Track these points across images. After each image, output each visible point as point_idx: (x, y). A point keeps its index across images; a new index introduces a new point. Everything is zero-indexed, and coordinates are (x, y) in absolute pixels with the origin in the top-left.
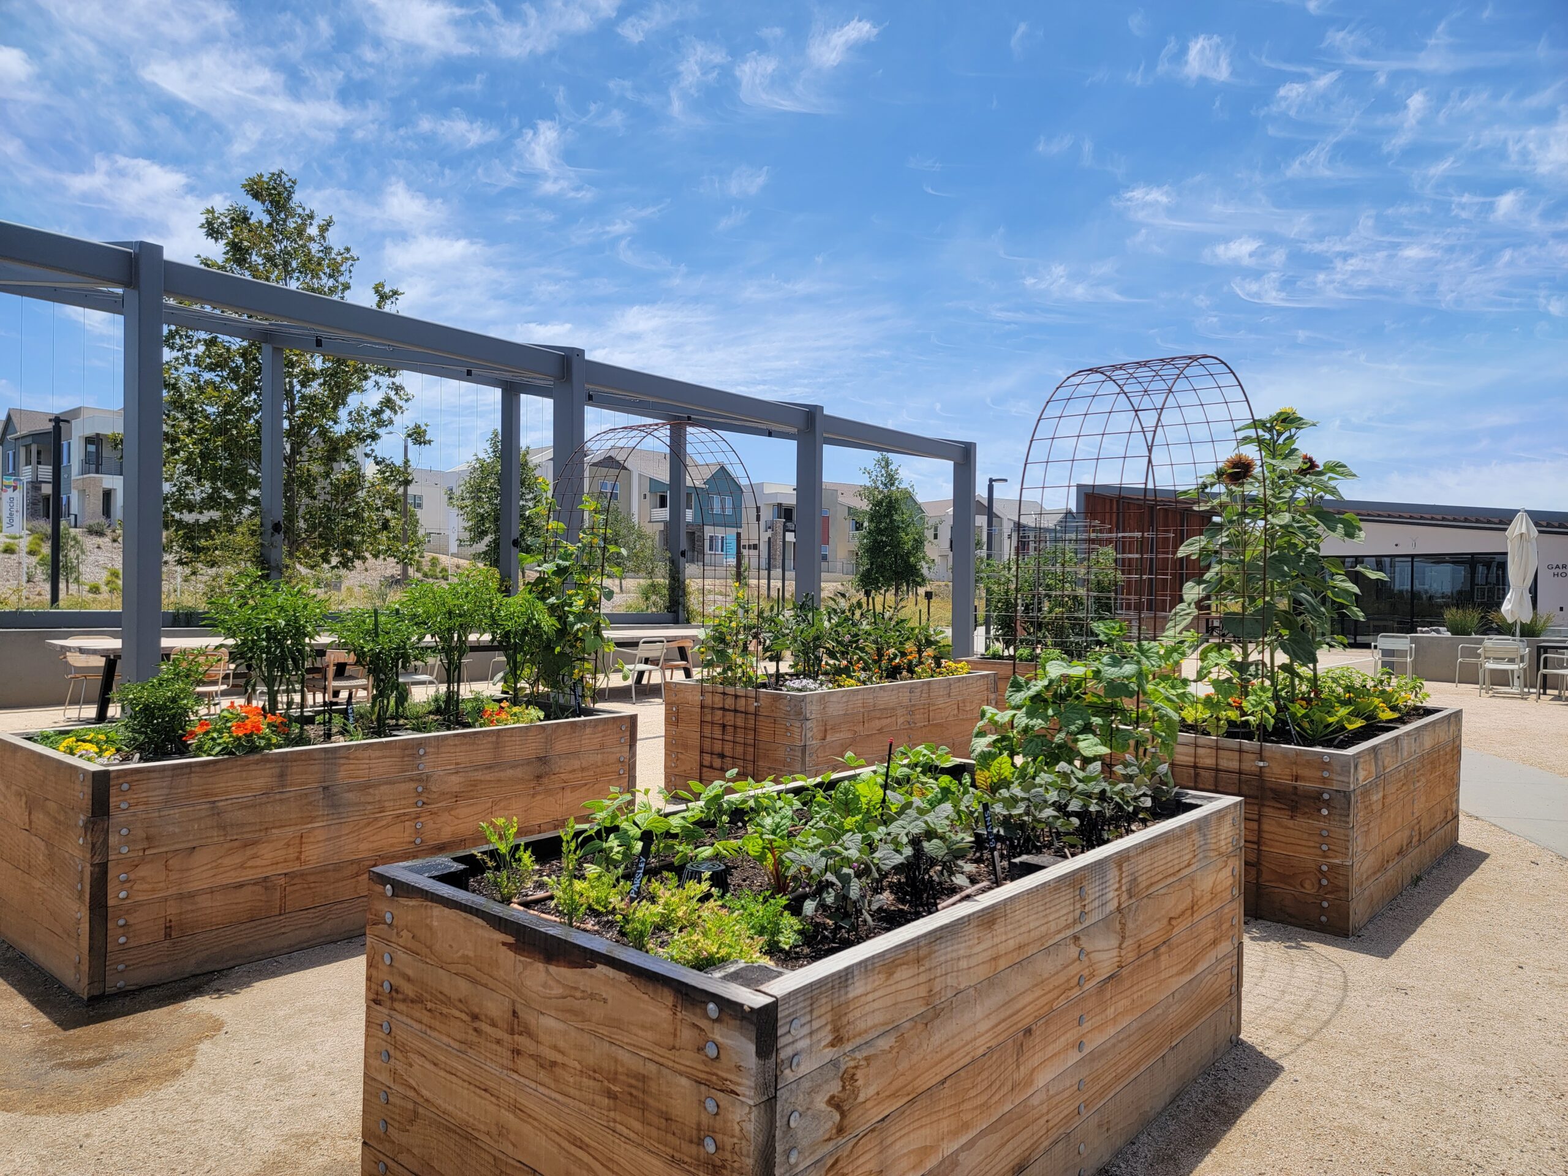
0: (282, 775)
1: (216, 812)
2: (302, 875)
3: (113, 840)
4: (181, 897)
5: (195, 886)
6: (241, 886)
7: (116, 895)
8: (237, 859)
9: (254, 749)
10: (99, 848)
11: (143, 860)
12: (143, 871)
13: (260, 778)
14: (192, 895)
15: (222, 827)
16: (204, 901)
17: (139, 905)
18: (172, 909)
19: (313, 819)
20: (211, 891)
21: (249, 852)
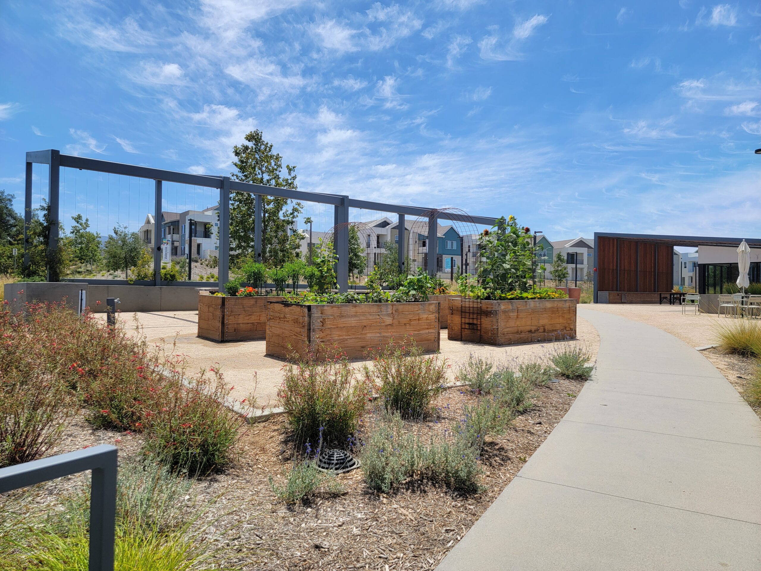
0: (256, 302)
1: (243, 308)
2: (260, 323)
3: (225, 311)
4: (237, 324)
5: (240, 322)
6: (248, 323)
7: (226, 321)
8: (247, 318)
9: (251, 296)
10: (223, 312)
11: (231, 315)
12: (230, 317)
13: (252, 302)
14: (239, 324)
15: (245, 311)
16: (241, 325)
17: (230, 324)
18: (236, 326)
19: (262, 312)
20: (243, 323)
21: (250, 317)
